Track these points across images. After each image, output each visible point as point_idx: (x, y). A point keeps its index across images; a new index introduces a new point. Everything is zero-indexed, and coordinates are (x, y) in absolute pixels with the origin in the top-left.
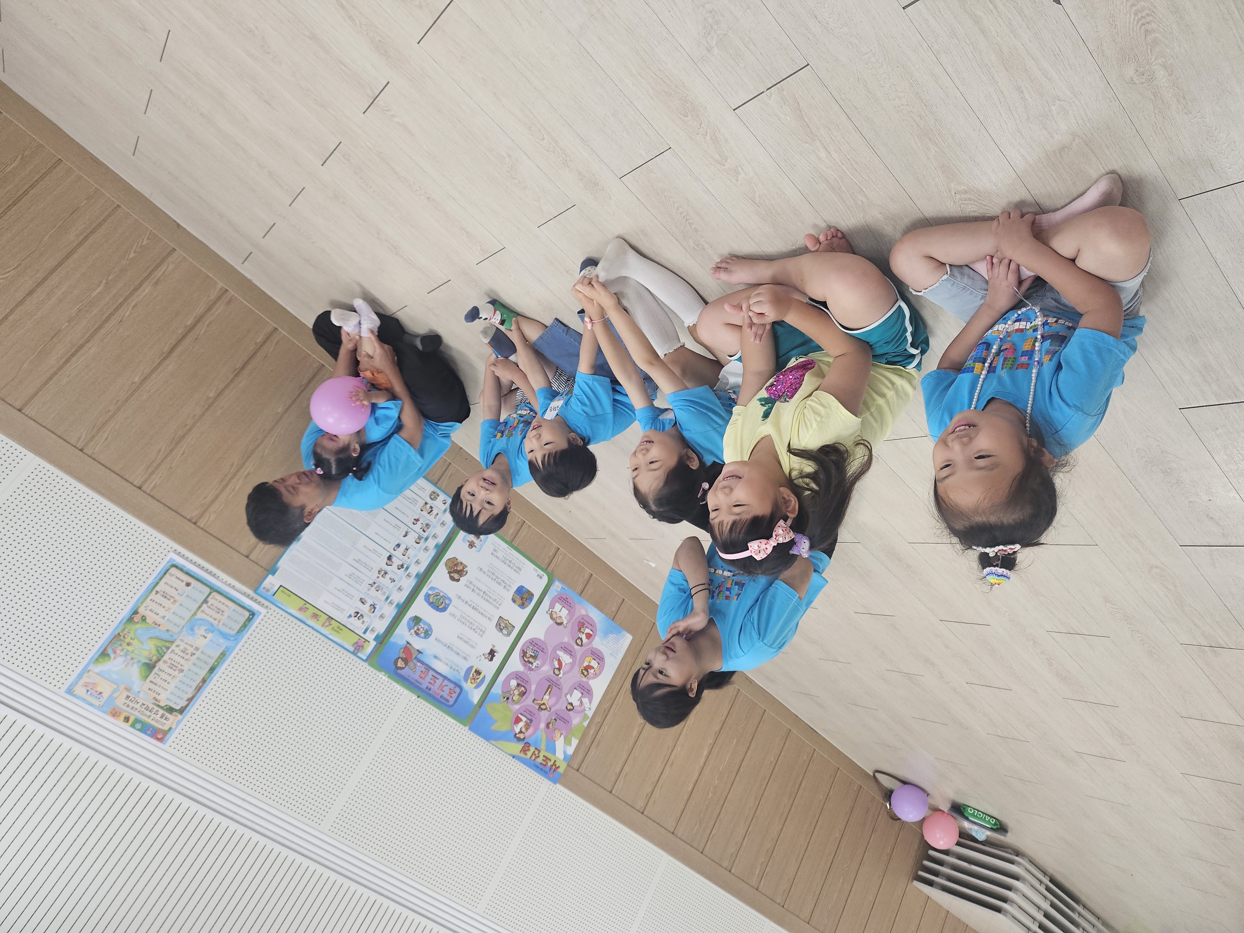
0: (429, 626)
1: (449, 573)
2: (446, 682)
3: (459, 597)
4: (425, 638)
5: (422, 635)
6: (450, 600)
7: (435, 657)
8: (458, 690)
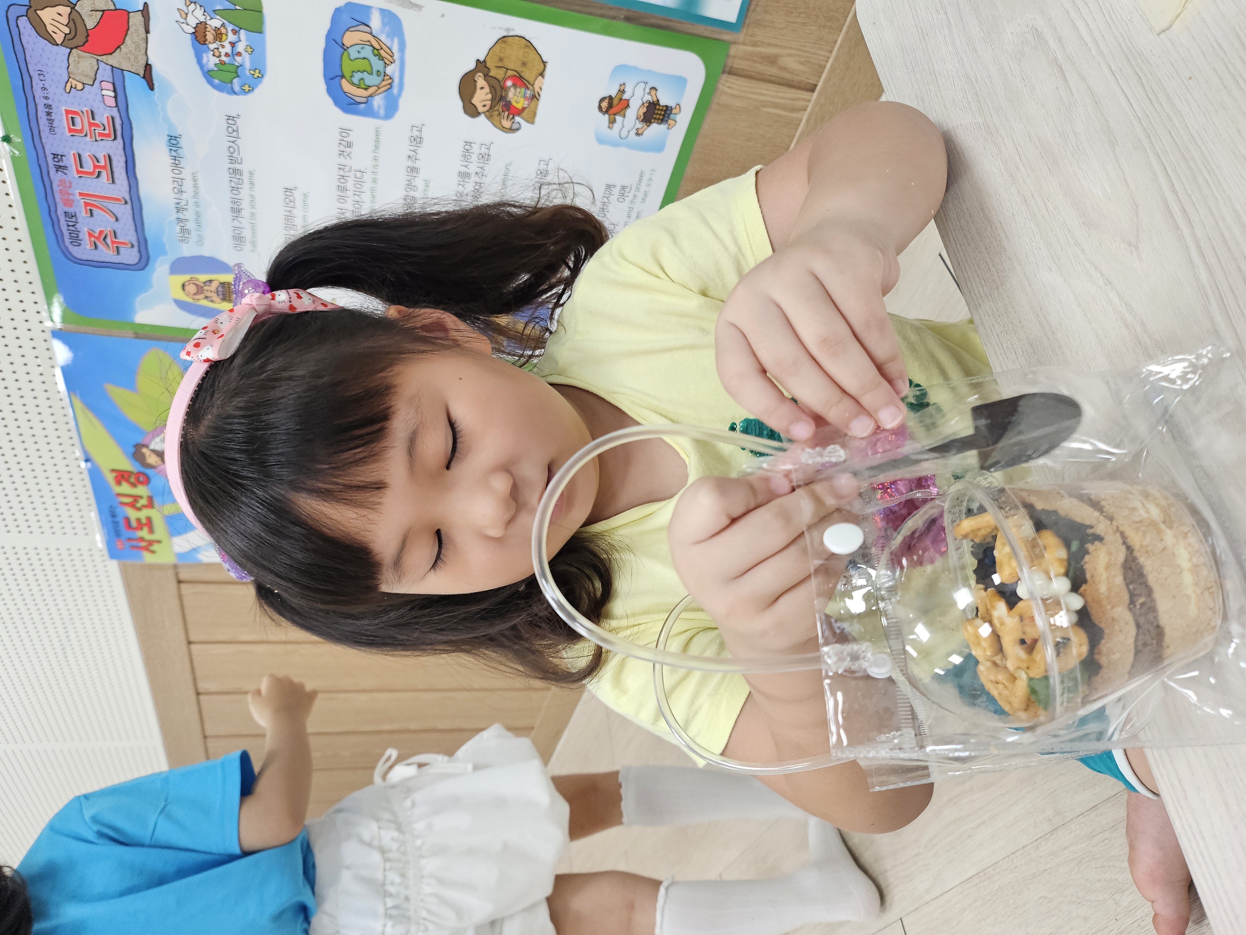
0: (259, 74)
1: (481, 65)
2: (124, 211)
3: (417, 141)
4: (208, 75)
5: (211, 61)
6: (391, 110)
7: (173, 141)
8: (130, 256)
